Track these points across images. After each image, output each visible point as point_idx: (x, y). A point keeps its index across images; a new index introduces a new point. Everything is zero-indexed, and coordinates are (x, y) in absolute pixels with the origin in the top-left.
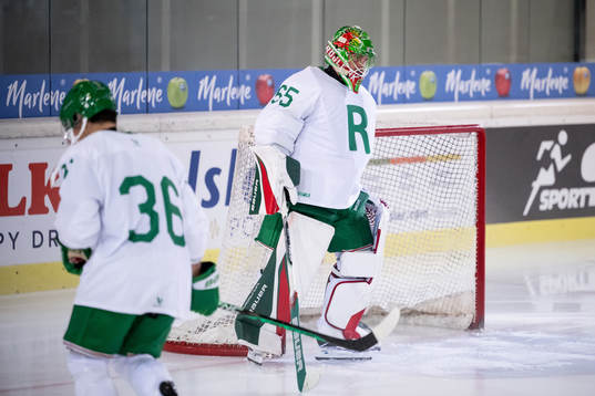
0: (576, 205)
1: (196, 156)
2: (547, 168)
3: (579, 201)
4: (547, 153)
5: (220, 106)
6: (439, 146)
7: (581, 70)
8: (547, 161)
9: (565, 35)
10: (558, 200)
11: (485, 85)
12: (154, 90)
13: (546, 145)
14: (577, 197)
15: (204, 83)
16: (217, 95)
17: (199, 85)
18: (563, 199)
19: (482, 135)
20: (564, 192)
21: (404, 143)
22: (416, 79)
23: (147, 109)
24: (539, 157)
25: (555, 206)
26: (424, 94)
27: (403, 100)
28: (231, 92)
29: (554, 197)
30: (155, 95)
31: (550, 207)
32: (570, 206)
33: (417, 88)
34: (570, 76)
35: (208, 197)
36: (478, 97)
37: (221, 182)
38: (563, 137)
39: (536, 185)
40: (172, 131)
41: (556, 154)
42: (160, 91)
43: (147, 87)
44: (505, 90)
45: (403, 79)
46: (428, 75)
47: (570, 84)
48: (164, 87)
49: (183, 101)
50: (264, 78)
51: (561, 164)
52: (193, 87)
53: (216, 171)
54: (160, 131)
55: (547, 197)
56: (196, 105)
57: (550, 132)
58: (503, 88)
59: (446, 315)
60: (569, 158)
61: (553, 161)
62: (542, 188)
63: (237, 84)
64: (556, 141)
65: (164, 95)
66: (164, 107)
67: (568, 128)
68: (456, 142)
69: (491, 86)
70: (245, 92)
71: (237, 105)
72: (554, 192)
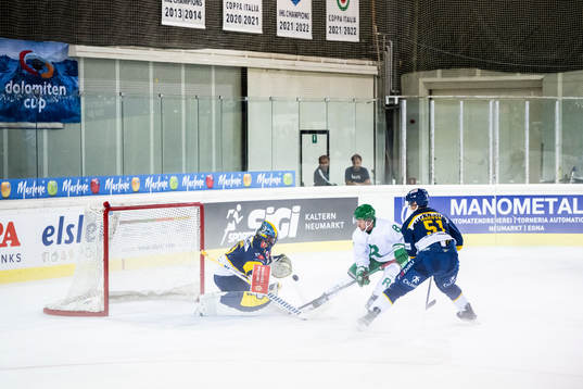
1: (62, 219)
2: (231, 222)
4: (232, 215)
5: (73, 194)
7: (247, 175)
8: (232, 219)
9: (238, 158)
11: (201, 183)
12: (41, 187)
13: (231, 211)
15: (65, 183)
16: (72, 189)
17: (63, 184)
18: (240, 237)
19: (202, 207)
20: (240, 233)
22: (168, 180)
23: (37, 196)
24: (228, 217)
25: (236, 241)
26: (172, 187)
27: (162, 190)
28: (79, 187)
29: (235, 236)
30: (41, 189)
33: (169, 184)
34: (242, 178)
35: (68, 239)
36: (198, 189)
37: (74, 231)
38: (239, 207)
39: (226, 231)
40: (50, 207)
41: (236, 216)
42: (44, 187)
43: (37, 185)
44: (210, 185)
45: (162, 180)
46: (174, 179)
47: (242, 182)
48: (46, 185)
49: (55, 192)
50: (94, 180)
51: (238, 220)
52: (60, 185)
53: (72, 226)
54: (44, 207)
55: (232, 237)
56: (61, 194)
57: (233, 205)
58: (210, 184)
59: (185, 295)
60: (242, 218)
61: (234, 219)
62: (229, 232)
63: (82, 183)
64: (236, 210)
65: (46, 189)
66: (46, 195)
67: (241, 203)
69: (204, 183)
70: (85, 187)
71: (81, 194)
72: (235, 234)
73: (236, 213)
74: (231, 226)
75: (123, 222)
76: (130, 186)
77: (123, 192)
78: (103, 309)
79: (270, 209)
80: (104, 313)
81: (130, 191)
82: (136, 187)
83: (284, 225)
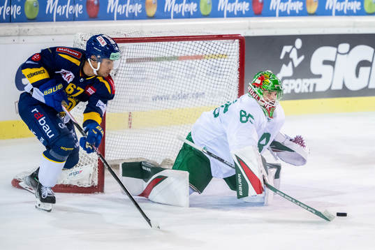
0: (307, 91)
2: (287, 65)
3: (309, 87)
4: (287, 54)
5: (61, 18)
6: (213, 49)
8: (287, 59)
10: (295, 87)
12: (15, 6)
13: (286, 49)
14: (308, 85)
15: (50, 2)
16: (59, 10)
17: (47, 3)
18: (298, 86)
19: (243, 42)
20: (299, 81)
21: (189, 46)
22: (197, 2)
23: (10, 19)
24: (282, 57)
25: (293, 91)
26: (203, 12)
27: (188, 15)
28: (69, 8)
29: (292, 85)
30: (16, 10)
31: (289, 92)
32: (303, 91)
33: (198, 7)
36: (240, 14)
38: (299, 43)
39: (281, 76)
40: (27, 35)
41: (294, 55)
42: (19, 7)
43: (10, 4)
45: (189, 1)
47: (304, 6)
48: (22, 4)
49: (35, 15)
51: (297, 62)
54: (19, 35)
55: (287, 85)
56: (44, 17)
57: (290, 40)
60: (302, 58)
61: (291, 60)
62: (284, 78)
63: (73, 3)
64: (294, 47)
65: (22, 10)
66: (22, 19)
67: (302, 37)
68: (224, 46)
69: (249, 7)
70: (79, 9)
71: (73, 18)
72: (292, 81)
73: (294, 51)
74: (286, 70)
75: (129, 61)
76: (143, 9)
77: (132, 17)
78: (96, 183)
79: (344, 47)
80: (98, 188)
81: (143, 16)
82: (152, 11)
83: (362, 70)
